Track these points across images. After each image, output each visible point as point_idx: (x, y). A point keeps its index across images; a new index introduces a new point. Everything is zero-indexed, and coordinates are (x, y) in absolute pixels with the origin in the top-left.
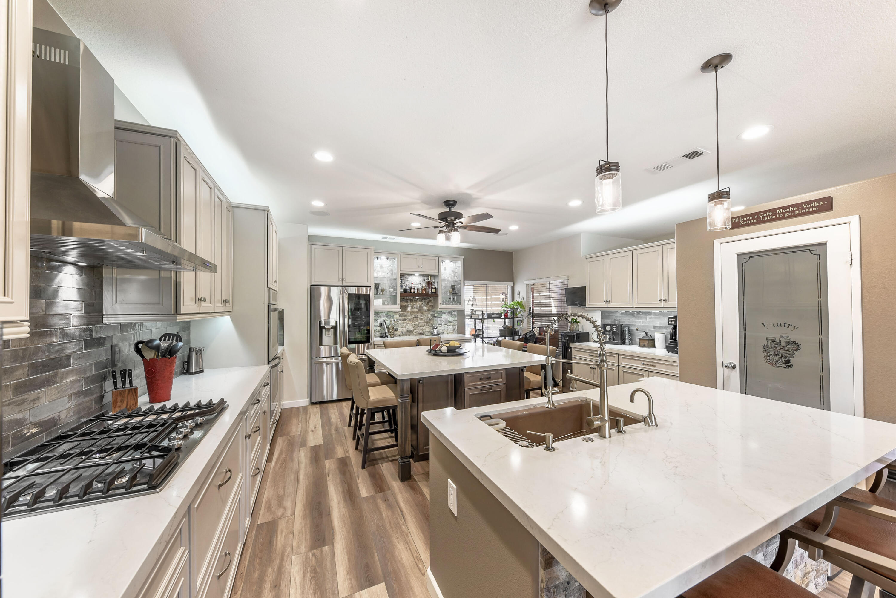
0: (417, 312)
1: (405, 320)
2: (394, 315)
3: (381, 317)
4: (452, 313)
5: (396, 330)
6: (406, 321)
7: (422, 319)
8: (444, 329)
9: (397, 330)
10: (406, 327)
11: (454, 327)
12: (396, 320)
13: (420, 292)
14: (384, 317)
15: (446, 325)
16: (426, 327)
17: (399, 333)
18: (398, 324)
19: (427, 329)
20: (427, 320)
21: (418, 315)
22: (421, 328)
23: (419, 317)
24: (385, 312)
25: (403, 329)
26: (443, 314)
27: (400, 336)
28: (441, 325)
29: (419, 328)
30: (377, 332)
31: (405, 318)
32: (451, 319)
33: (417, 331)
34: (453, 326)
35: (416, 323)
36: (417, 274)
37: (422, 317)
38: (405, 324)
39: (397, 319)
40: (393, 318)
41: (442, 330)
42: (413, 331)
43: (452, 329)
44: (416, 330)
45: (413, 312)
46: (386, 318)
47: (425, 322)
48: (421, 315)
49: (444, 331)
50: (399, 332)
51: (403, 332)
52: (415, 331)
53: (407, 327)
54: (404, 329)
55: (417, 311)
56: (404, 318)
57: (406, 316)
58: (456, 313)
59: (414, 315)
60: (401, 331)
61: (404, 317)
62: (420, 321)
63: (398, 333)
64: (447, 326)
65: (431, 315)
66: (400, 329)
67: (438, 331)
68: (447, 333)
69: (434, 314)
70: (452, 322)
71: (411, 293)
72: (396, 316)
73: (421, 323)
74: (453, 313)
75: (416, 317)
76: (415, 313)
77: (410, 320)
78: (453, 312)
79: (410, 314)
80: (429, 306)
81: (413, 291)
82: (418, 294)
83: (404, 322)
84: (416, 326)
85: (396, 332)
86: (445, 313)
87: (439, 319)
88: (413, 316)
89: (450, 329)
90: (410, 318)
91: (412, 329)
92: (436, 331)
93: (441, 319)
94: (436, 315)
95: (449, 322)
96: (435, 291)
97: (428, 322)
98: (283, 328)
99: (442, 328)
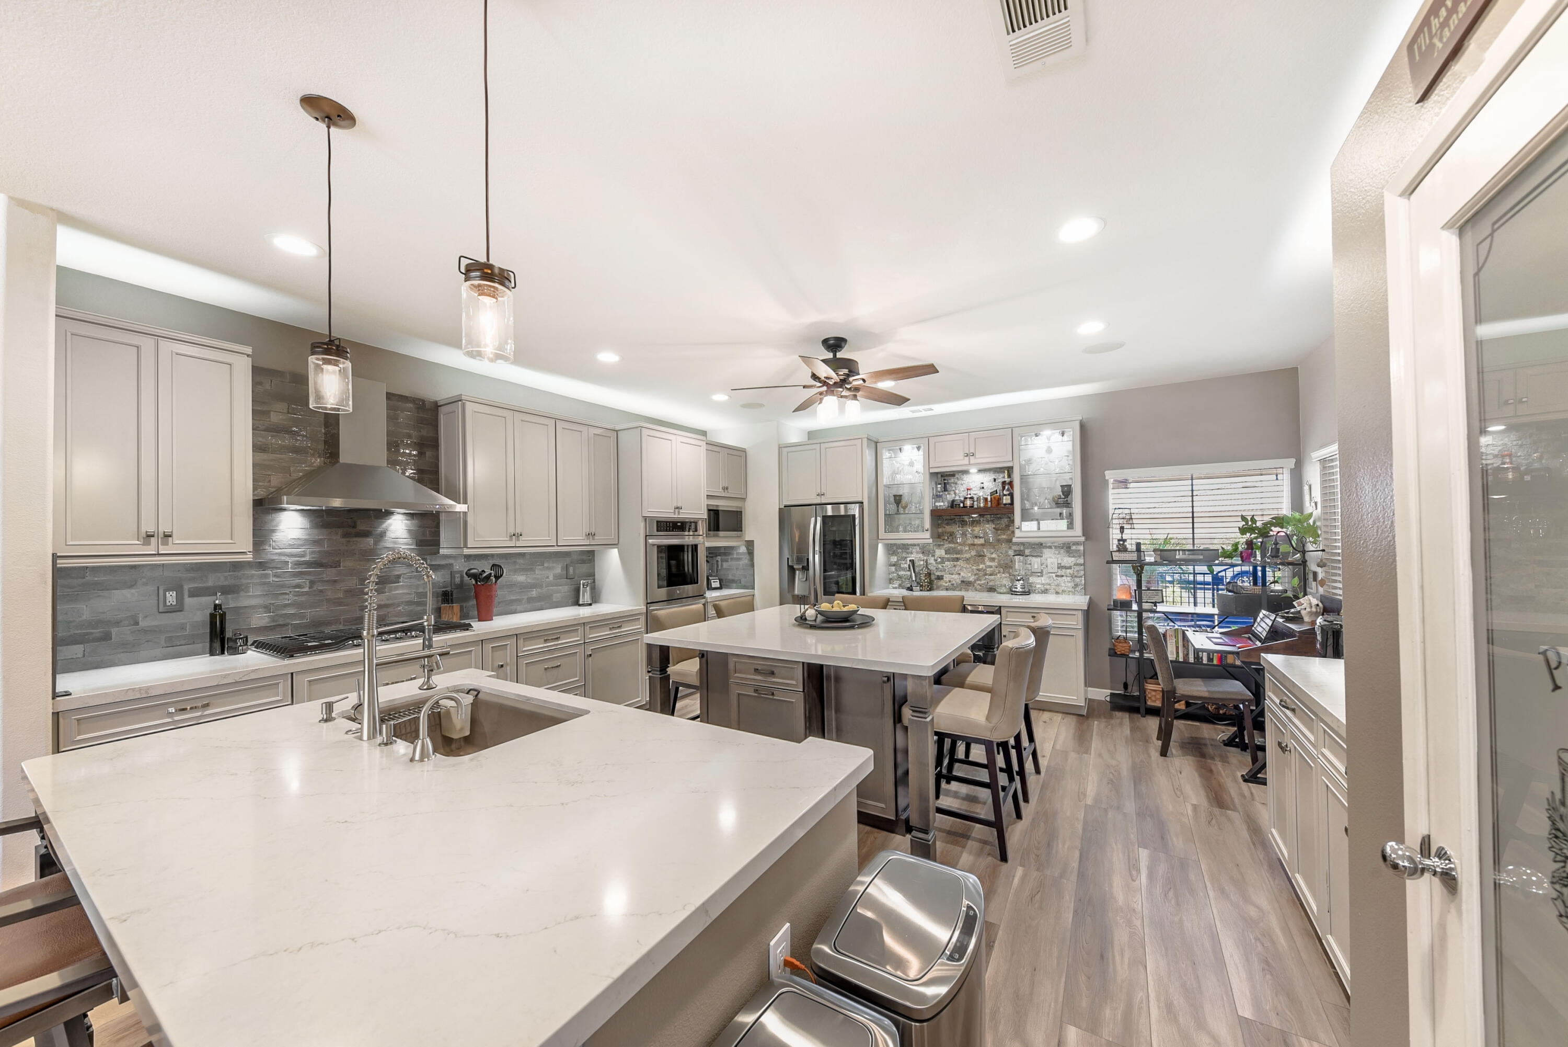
0: (982, 545)
1: (957, 559)
2: (937, 550)
3: (912, 553)
4: (1070, 547)
5: (940, 578)
6: (958, 563)
7: (993, 560)
8: (1048, 581)
9: (943, 579)
10: (960, 574)
11: (1077, 580)
12: (939, 560)
13: (982, 505)
14: (917, 553)
15: (1054, 575)
16: (1003, 575)
17: (947, 585)
18: (943, 566)
19: (1003, 580)
20: (1006, 562)
21: (985, 550)
22: (993, 577)
23: (988, 555)
24: (918, 545)
25: (953, 576)
27: (947, 589)
28: (1042, 572)
29: (987, 577)
30: (905, 579)
31: (958, 556)
32: (1068, 561)
33: (983, 582)
34: (1072, 576)
35: (981, 566)
36: (973, 470)
37: (994, 556)
38: (957, 569)
39: (942, 558)
40: (933, 556)
41: (1043, 584)
42: (975, 581)
43: (1072, 584)
44: (980, 580)
45: (974, 545)
46: (921, 555)
47: (1000, 566)
48: (992, 550)
49: (1048, 587)
50: (946, 583)
51: (954, 582)
52: (979, 582)
53: (962, 574)
54: (956, 577)
55: (983, 541)
56: (955, 556)
57: (958, 552)
58: (1081, 548)
59: (977, 551)
60: (950, 581)
61: (956, 554)
62: (988, 563)
63: (944, 584)
64: (1057, 576)
65: (1015, 551)
66: (947, 577)
67: (1023, 586)
68: (1057, 593)
69: (1022, 548)
70: (1070, 568)
71: (964, 507)
72: (940, 553)
73: (991, 567)
74: (1074, 548)
75: (981, 556)
76: (979, 548)
77: (967, 560)
78: (1074, 544)
79: (967, 548)
80: (1006, 532)
81: (968, 503)
82: (979, 510)
83: (955, 563)
84: (981, 573)
85: (942, 583)
86: (1050, 547)
87: (1034, 560)
88: (973, 553)
89: (1066, 583)
90: (968, 556)
91: (972, 579)
92: (1019, 586)
93: (1038, 560)
94: (1027, 552)
95: (1060, 567)
96: (1009, 501)
97: (1007, 566)
98: (753, 565)
99: (1043, 580)
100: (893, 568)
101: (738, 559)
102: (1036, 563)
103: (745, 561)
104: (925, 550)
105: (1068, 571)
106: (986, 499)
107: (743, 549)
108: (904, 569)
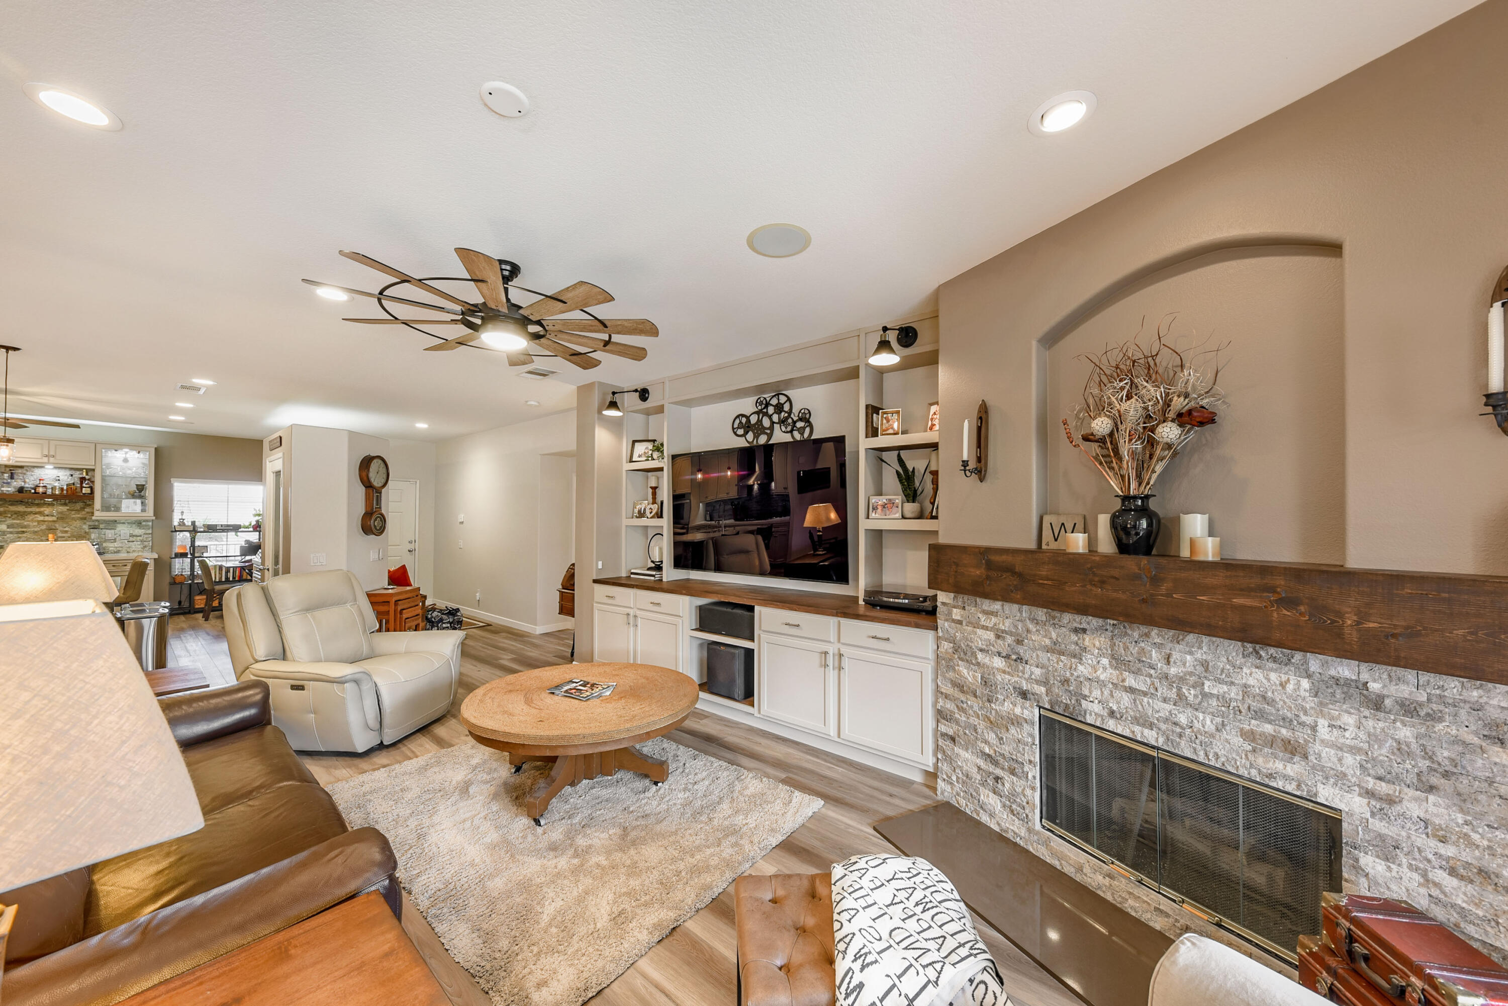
0: (54, 521)
4: (141, 523)
7: (66, 532)
8: (120, 545)
11: (146, 543)
13: (56, 492)
32: (138, 531)
34: (142, 541)
41: (115, 547)
43: (140, 547)
45: (43, 521)
48: (65, 525)
49: (120, 549)
55: (54, 519)
56: (20, 530)
57: (24, 527)
58: (150, 524)
59: (47, 526)
62: (60, 534)
64: (128, 541)
65: (90, 526)
68: (128, 552)
69: (98, 524)
70: (140, 536)
71: (35, 493)
73: (63, 537)
74: (145, 523)
75: (52, 529)
76: (50, 523)
77: (35, 532)
78: (144, 521)
79: (35, 524)
80: (83, 513)
81: (41, 490)
82: (53, 496)
83: (20, 535)
86: (124, 523)
87: (108, 531)
88: (43, 527)
89: (136, 546)
90: (36, 529)
93: (113, 531)
94: (101, 526)
95: (132, 536)
96: (89, 492)
99: (116, 544)
102: (110, 534)
105: (139, 538)
106: (62, 489)
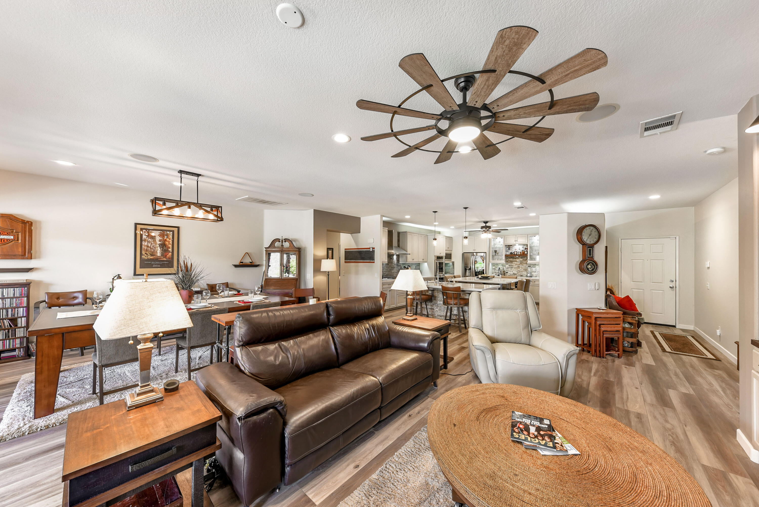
1: (512, 268)
5: (507, 273)
7: (522, 268)
13: (519, 254)
14: (501, 266)
16: (525, 272)
18: (508, 270)
21: (520, 265)
22: (522, 273)
24: (501, 264)
26: (537, 266)
28: (535, 271)
30: (497, 273)
35: (519, 270)
36: (517, 245)
38: (512, 270)
39: (508, 267)
40: (505, 267)
45: (517, 264)
47: (524, 270)
48: (522, 265)
52: (518, 274)
54: (512, 272)
55: (519, 263)
57: (512, 266)
60: (510, 274)
65: (528, 266)
66: (509, 272)
67: (530, 275)
69: (530, 265)
72: (507, 266)
73: (521, 270)
75: (519, 267)
77: (515, 268)
79: (515, 265)
80: (526, 261)
81: (515, 253)
84: (519, 272)
88: (517, 266)
91: (516, 273)
92: (529, 275)
94: (532, 266)
96: (527, 253)
97: (526, 270)
98: (454, 268)
99: (536, 273)
100: (494, 270)
101: (450, 266)
102: (534, 269)
103: (452, 267)
104: (503, 265)
106: (520, 252)
107: (451, 264)
108: (497, 270)
